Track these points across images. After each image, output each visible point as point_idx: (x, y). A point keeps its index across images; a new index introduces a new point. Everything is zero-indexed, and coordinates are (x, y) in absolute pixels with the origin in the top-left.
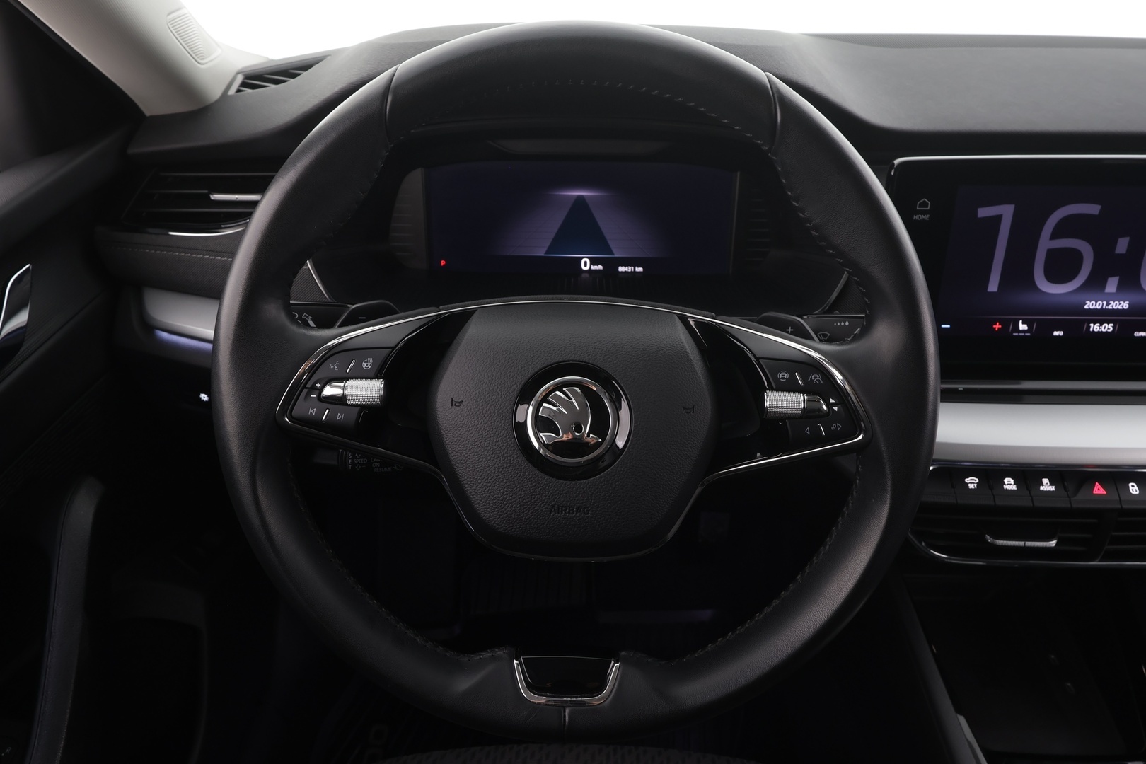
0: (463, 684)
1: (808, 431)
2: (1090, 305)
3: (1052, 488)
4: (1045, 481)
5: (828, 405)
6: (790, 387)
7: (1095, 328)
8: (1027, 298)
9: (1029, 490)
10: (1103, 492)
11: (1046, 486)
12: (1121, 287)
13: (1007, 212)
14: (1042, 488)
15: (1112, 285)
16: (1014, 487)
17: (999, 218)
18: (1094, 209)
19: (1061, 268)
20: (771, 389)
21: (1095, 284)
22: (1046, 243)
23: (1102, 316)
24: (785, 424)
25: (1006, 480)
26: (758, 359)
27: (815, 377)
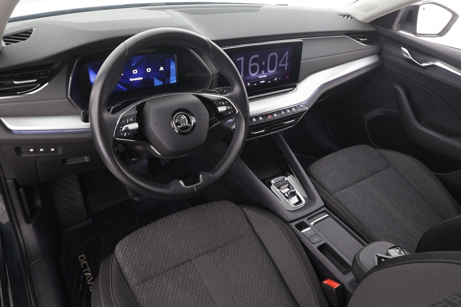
0: (172, 189)
1: (227, 114)
2: (260, 77)
3: (262, 119)
4: (260, 117)
5: (230, 107)
6: (222, 105)
7: (261, 82)
8: (249, 78)
9: (258, 120)
10: (270, 117)
11: (261, 118)
12: (265, 72)
13: (242, 59)
14: (260, 119)
15: (263, 72)
16: (255, 120)
17: (241, 60)
18: (257, 56)
19: (254, 70)
20: (218, 106)
21: (260, 72)
22: (250, 65)
23: (262, 79)
24: (223, 113)
25: (253, 119)
26: (214, 101)
27: (226, 102)
